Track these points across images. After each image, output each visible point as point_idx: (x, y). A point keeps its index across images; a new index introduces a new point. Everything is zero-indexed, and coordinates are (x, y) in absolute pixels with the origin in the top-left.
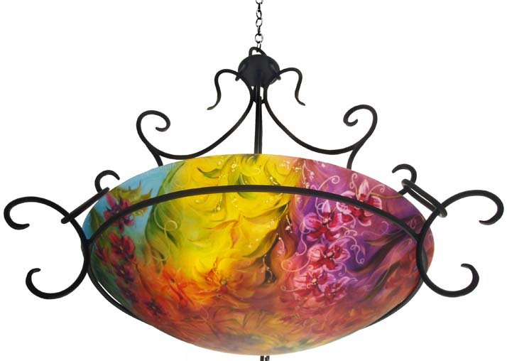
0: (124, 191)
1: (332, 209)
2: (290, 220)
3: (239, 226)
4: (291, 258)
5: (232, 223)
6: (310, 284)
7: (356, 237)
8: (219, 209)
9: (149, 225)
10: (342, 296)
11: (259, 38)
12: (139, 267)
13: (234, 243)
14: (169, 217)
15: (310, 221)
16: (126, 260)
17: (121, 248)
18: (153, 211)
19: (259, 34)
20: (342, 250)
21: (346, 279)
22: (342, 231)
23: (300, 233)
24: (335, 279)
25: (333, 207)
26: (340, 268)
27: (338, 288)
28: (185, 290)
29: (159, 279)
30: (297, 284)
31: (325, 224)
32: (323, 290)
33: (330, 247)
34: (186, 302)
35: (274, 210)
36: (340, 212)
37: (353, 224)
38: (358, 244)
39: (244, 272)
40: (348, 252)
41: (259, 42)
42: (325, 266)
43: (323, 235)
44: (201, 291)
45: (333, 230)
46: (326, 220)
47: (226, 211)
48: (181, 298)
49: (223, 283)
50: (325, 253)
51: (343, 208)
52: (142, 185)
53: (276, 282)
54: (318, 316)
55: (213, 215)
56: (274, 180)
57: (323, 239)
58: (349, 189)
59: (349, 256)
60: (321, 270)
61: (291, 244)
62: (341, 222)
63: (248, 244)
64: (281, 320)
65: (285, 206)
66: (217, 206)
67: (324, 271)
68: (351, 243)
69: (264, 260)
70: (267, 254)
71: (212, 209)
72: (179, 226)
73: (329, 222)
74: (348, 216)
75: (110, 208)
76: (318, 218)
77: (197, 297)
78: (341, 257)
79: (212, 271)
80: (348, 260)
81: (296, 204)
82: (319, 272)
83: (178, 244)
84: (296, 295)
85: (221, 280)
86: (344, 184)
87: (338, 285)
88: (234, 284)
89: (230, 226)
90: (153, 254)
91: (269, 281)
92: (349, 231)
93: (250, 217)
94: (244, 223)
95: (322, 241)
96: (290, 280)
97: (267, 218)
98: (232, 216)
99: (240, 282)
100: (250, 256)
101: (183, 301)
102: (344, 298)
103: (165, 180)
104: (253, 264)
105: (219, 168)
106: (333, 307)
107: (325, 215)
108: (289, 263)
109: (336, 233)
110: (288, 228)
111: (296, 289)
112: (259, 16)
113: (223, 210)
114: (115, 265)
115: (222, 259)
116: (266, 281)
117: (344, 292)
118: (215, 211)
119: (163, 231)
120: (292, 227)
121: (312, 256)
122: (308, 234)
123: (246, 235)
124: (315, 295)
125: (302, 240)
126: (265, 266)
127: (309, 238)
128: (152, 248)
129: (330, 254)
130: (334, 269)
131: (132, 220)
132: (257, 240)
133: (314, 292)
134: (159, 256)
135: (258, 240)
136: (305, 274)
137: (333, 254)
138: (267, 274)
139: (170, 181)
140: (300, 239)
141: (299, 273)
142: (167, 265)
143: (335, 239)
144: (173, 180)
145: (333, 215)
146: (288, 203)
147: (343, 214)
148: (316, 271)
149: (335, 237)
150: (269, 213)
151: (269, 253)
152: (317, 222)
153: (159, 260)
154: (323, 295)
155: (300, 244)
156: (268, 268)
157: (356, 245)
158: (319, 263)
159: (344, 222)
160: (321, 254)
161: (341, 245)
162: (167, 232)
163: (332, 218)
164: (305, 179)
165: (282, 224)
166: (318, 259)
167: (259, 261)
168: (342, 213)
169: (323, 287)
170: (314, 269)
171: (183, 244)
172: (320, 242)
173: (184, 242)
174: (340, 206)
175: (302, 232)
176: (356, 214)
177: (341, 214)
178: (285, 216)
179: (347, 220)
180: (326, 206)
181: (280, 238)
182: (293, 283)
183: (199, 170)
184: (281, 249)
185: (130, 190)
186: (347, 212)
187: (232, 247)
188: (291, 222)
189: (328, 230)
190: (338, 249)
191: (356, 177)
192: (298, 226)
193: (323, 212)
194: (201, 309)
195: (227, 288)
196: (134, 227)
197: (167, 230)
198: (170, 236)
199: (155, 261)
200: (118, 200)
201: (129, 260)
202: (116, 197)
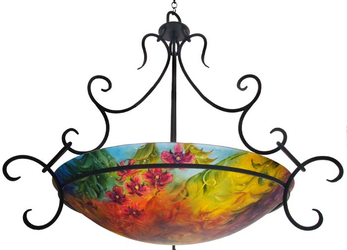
0: (196, 149)
3: (244, 196)
5: (243, 194)
8: (244, 184)
9: (197, 176)
12: (160, 192)
13: (234, 204)
14: (215, 178)
16: (153, 184)
17: (157, 177)
28: (179, 216)
29: (168, 204)
39: (223, 217)
44: (189, 219)
47: (246, 187)
48: (170, 218)
49: (206, 219)
52: (212, 153)
55: (239, 187)
63: (239, 206)
65: (267, 193)
71: (240, 183)
75: (173, 151)
77: (182, 221)
79: (208, 212)
83: (206, 193)
85: (208, 218)
88: (211, 222)
89: (240, 195)
90: (182, 191)
93: (253, 193)
94: (248, 195)
97: (257, 196)
98: (246, 191)
99: (215, 222)
100: (234, 211)
103: (230, 157)
104: (230, 216)
105: (261, 164)
114: (134, 181)
115: (221, 209)
118: (241, 185)
119: (204, 183)
120: (261, 203)
123: (243, 201)
126: (234, 217)
128: (185, 188)
134: (185, 194)
135: (245, 205)
138: (231, 221)
139: (232, 159)
142: (185, 201)
146: (270, 192)
150: (260, 194)
151: (242, 212)
153: (183, 196)
156: (234, 219)
165: (259, 201)
167: (236, 214)
171: (209, 194)
173: (211, 193)
178: (264, 197)
181: (252, 207)
183: (252, 161)
185: (201, 150)
187: (232, 205)
195: (204, 222)
196: (184, 172)
197: (207, 184)
198: (205, 187)
199: (179, 195)
200: (186, 151)
201: (156, 185)
202: (185, 149)
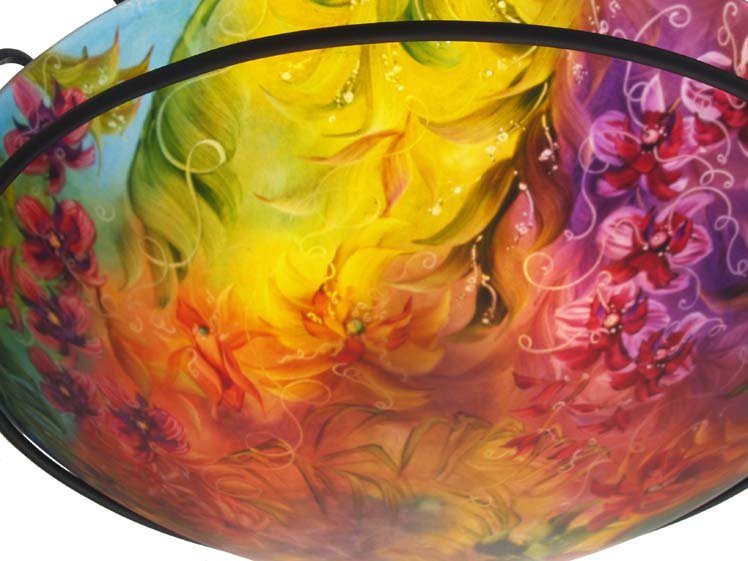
0: (67, 64)
1: (669, 101)
2: (552, 132)
3: (406, 150)
4: (551, 247)
5: (387, 141)
6: (598, 331)
7: (729, 192)
8: (349, 97)
9: (141, 158)
10: (681, 374)
12: (105, 295)
13: (389, 203)
14: (202, 129)
15: (608, 136)
16: (69, 278)
17: (55, 242)
18: (153, 114)
20: (692, 230)
21: (697, 321)
22: (694, 170)
23: (579, 169)
24: (667, 319)
25: (672, 94)
26: (682, 284)
27: (675, 348)
28: (239, 355)
29: (163, 328)
30: (563, 330)
31: (648, 147)
32: (634, 353)
33: (660, 218)
34: (241, 397)
35: (508, 100)
36: (689, 113)
37: (722, 150)
38: (734, 214)
39: (414, 289)
40: (708, 238)
42: (642, 276)
43: (643, 180)
44: (288, 358)
45: (671, 164)
46: (653, 135)
47: (370, 105)
48: (227, 382)
49: (353, 327)
50: (646, 236)
51: (698, 101)
52: (122, 39)
53: (505, 320)
54: (612, 435)
55: (332, 118)
56: (511, 10)
57: (643, 193)
58: (717, 48)
59: (709, 250)
60: (630, 286)
61: (552, 203)
62: (693, 142)
63: (431, 203)
64: (509, 445)
65: (537, 90)
66: (345, 90)
67: (640, 293)
68: (715, 209)
69: (474, 252)
70: (484, 232)
71: (327, 100)
72: (230, 155)
73: (660, 139)
74: (711, 125)
75: (23, 120)
76: (629, 126)
77: (274, 377)
78: (689, 249)
79: (321, 291)
80: (707, 261)
81: (570, 83)
82: (625, 293)
83: (225, 210)
84: (558, 365)
85: (349, 318)
86: (703, 31)
87: (675, 338)
88: (387, 330)
89: (380, 152)
90: (150, 248)
91: (486, 321)
92: (712, 171)
93: (438, 119)
94: (421, 137)
95: (639, 197)
96: (545, 316)
97: (487, 125)
98: (384, 120)
99: (404, 323)
100: (434, 240)
101: (232, 393)
102: (686, 379)
103: (192, 17)
104: (443, 266)
106: (655, 411)
107: (650, 118)
108: (546, 263)
109: (676, 175)
110: (546, 154)
111: (560, 347)
113: (362, 101)
114: (32, 300)
115: (353, 252)
116: (476, 319)
117: (689, 360)
118: (337, 104)
119: (182, 174)
120: (556, 153)
121: (611, 243)
122: (602, 176)
123: (426, 174)
124: (611, 366)
125: (584, 192)
126: (477, 270)
127: (605, 187)
128: (147, 230)
129: (658, 239)
130: (667, 286)
131: (92, 148)
132: (458, 190)
133: (609, 357)
134: (166, 253)
135: (460, 191)
136: (588, 299)
137: (669, 239)
138: (483, 296)
139: (205, 21)
140: (579, 190)
141: (570, 297)
142: (188, 280)
143: (676, 194)
144: (213, 18)
145: (670, 120)
146: (549, 80)
147: (699, 122)
148: (618, 290)
149: (673, 186)
150: (493, 110)
151: (490, 231)
152: (628, 140)
153: (167, 264)
154: (632, 367)
155: (577, 206)
156: (486, 278)
157: (729, 217)
158: (626, 267)
159: (702, 143)
160: (634, 238)
161: (690, 214)
162: (194, 176)
163: (668, 129)
164: (596, 9)
165: (530, 143)
166: (625, 253)
167: (459, 254)
168: (696, 115)
169: (633, 342)
170: (615, 283)
171: (239, 209)
172: (633, 202)
173: (244, 202)
174: (690, 95)
175: (586, 169)
176: (731, 123)
177: (691, 120)
178: (536, 119)
179: (707, 137)
180: (654, 93)
181: (523, 187)
182: (552, 323)
184: (525, 220)
185: (85, 57)
186: (710, 114)
187: (385, 213)
188: (555, 139)
189: (658, 165)
190: (681, 225)
191: (734, 13)
192: (575, 150)
193: (643, 108)
194: (285, 415)
195: (362, 345)
196: (94, 169)
197: (195, 171)
198: (201, 188)
199: (154, 270)
200: (49, 92)
201: (76, 275)
202: (42, 84)
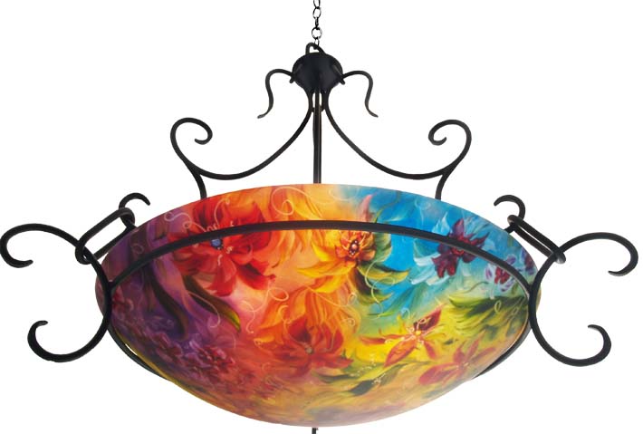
11: (317, 33)
19: (317, 28)
41: (316, 38)
112: (317, 5)
